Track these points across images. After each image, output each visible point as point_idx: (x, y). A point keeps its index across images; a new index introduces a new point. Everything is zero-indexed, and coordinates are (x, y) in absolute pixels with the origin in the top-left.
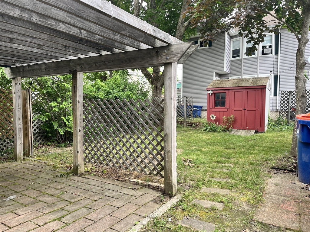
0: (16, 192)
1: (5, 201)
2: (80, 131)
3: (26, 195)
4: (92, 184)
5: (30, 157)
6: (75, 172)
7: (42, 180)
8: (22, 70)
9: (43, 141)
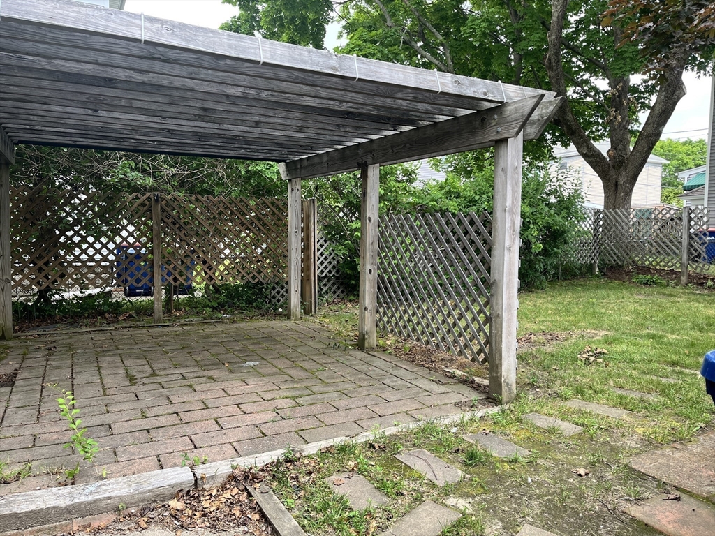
0: (263, 359)
1: (242, 366)
2: (370, 271)
3: (272, 364)
4: (375, 365)
5: (312, 316)
6: (361, 344)
7: (306, 348)
8: (299, 166)
9: (342, 292)
